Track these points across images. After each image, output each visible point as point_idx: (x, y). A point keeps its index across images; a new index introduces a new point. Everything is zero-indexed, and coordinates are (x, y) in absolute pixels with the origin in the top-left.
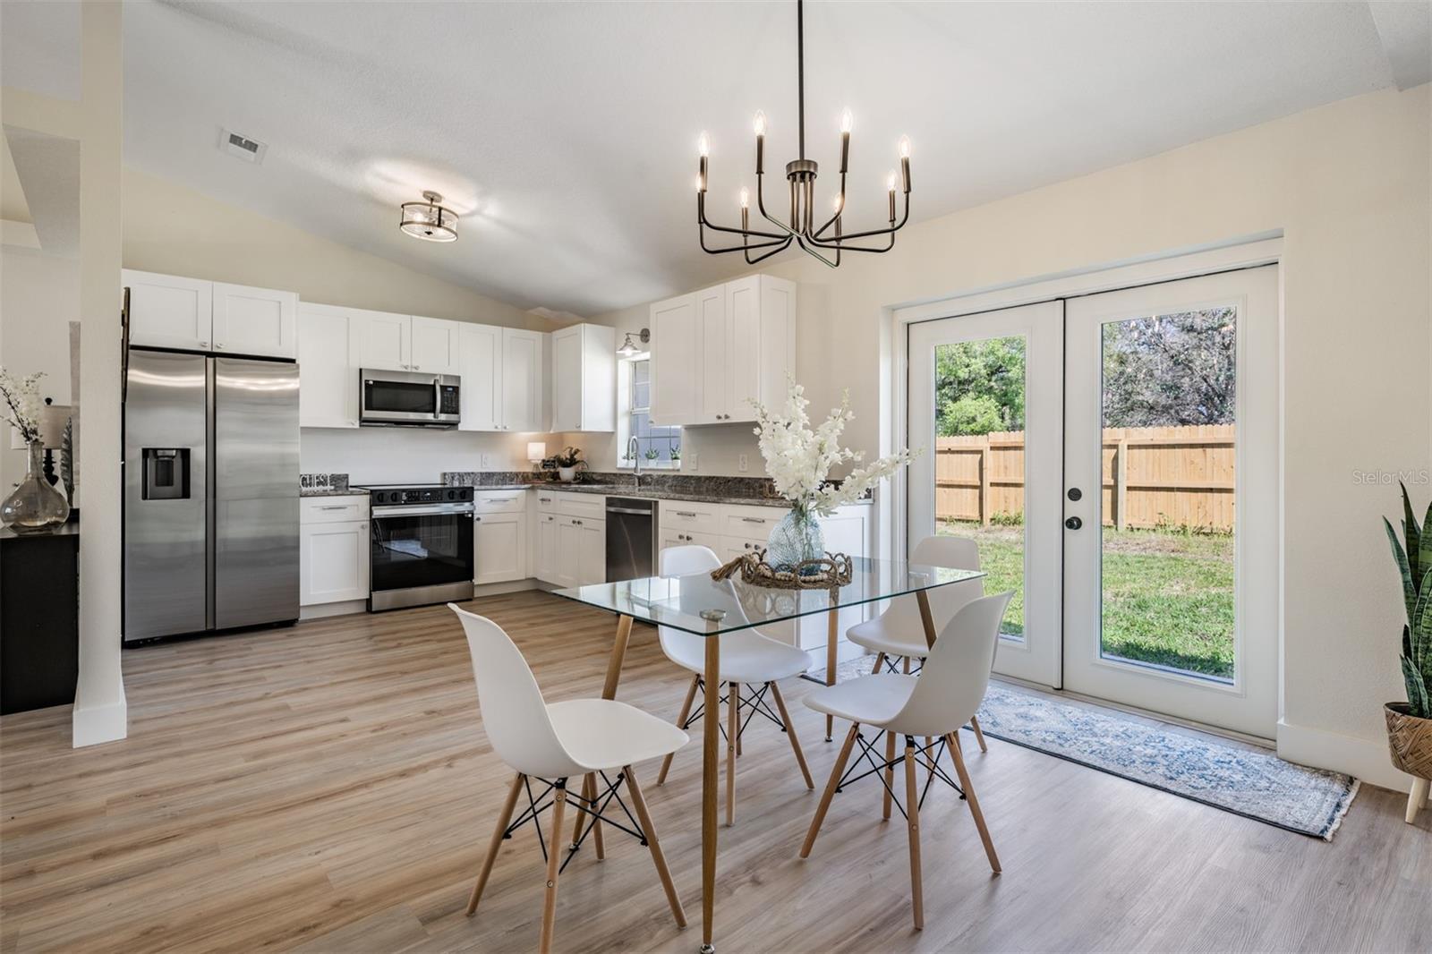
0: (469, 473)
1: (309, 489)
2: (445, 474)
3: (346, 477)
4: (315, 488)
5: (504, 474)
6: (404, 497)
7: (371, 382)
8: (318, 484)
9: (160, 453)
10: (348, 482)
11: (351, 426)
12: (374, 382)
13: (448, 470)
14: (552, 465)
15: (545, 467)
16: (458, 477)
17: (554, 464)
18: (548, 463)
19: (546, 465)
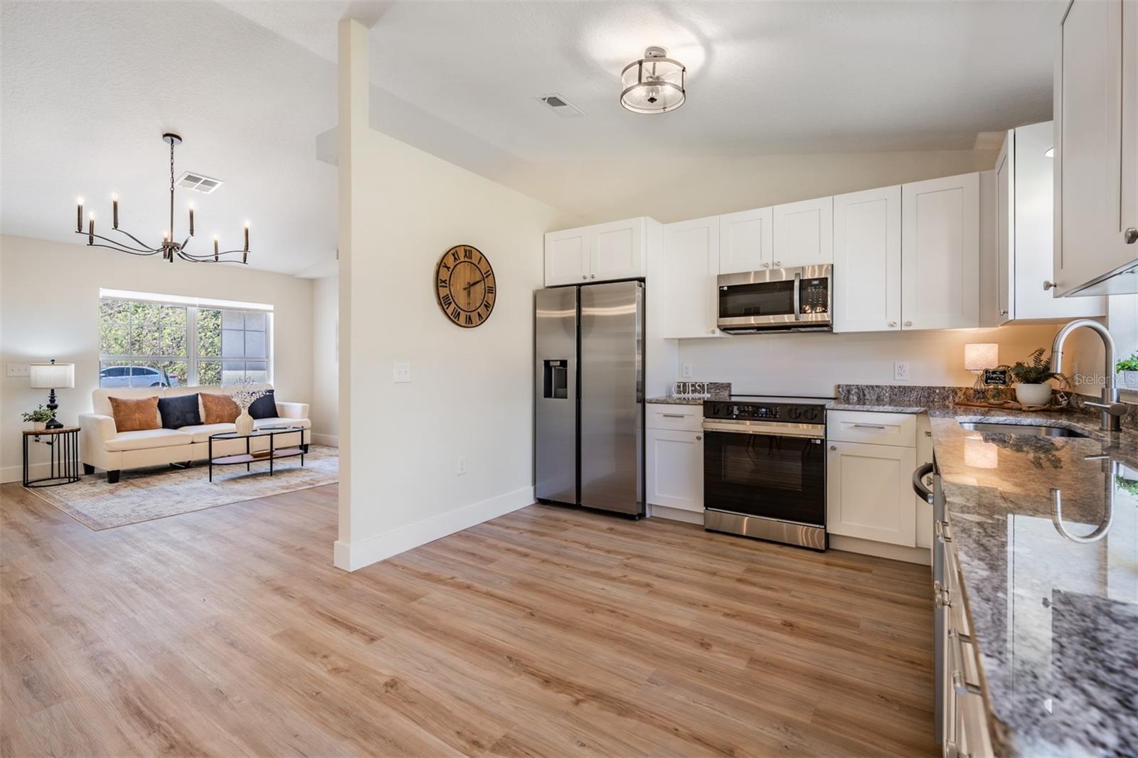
0: (872, 387)
1: (682, 395)
2: (839, 386)
3: (729, 385)
4: (691, 395)
5: (931, 390)
6: (736, 411)
7: (726, 288)
8: (693, 391)
9: (552, 364)
10: (730, 391)
11: (711, 335)
12: (728, 287)
13: (844, 382)
14: (1000, 379)
15: (989, 381)
16: (857, 390)
17: (1004, 378)
18: (995, 376)
19: (989, 379)
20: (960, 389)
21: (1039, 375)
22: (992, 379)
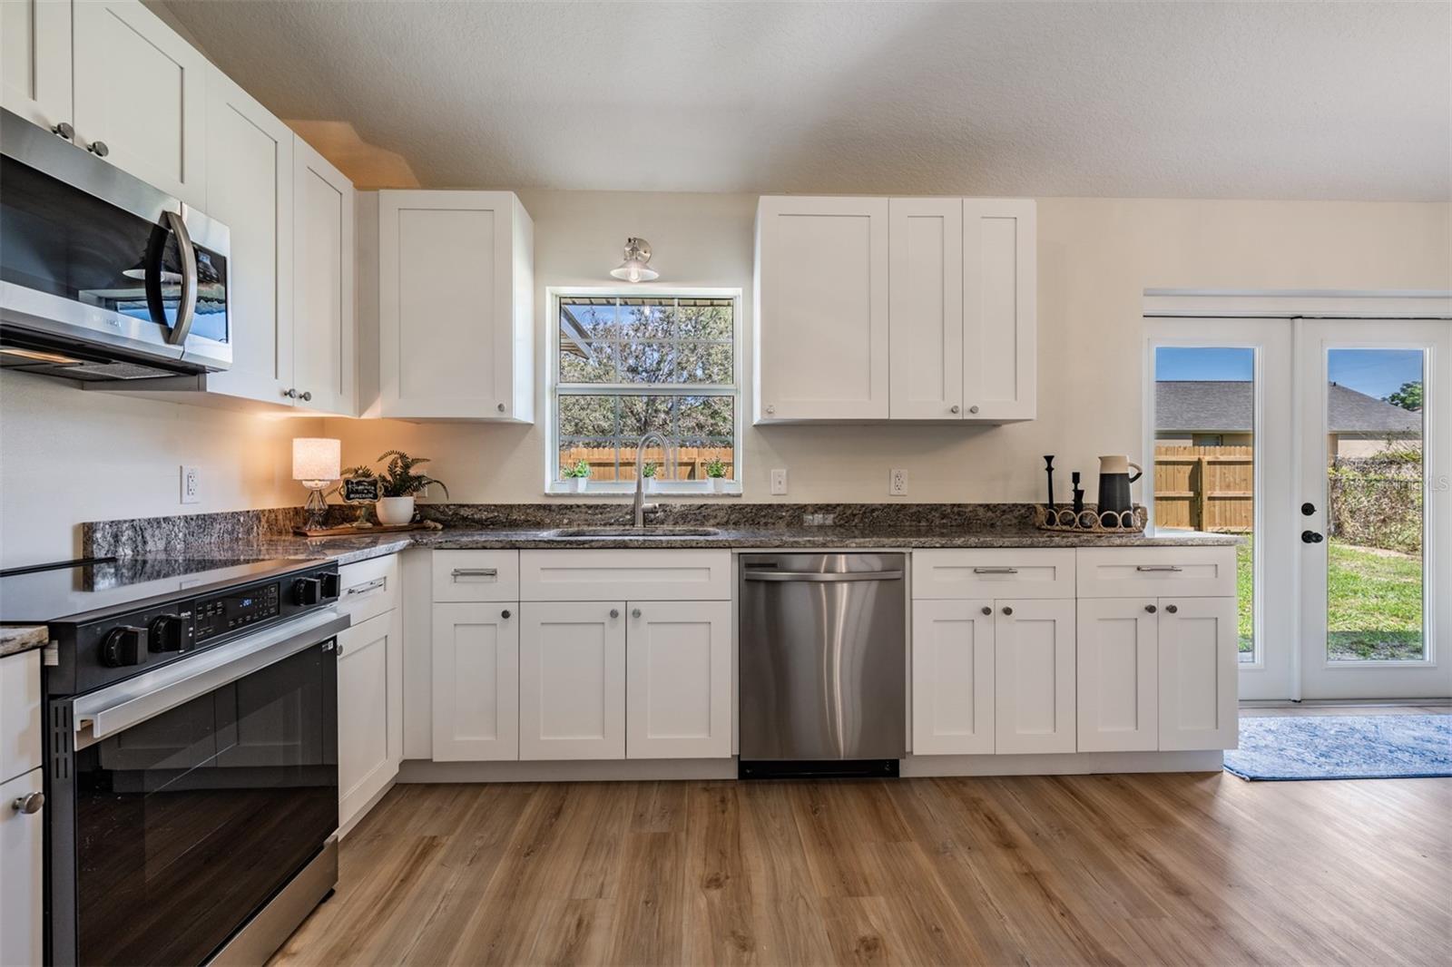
2: (85, 527)
5: (235, 519)
14: (369, 492)
15: (352, 496)
16: (129, 533)
17: (375, 490)
18: (360, 487)
19: (353, 492)
20: (263, 511)
21: (401, 483)
22: (357, 492)
